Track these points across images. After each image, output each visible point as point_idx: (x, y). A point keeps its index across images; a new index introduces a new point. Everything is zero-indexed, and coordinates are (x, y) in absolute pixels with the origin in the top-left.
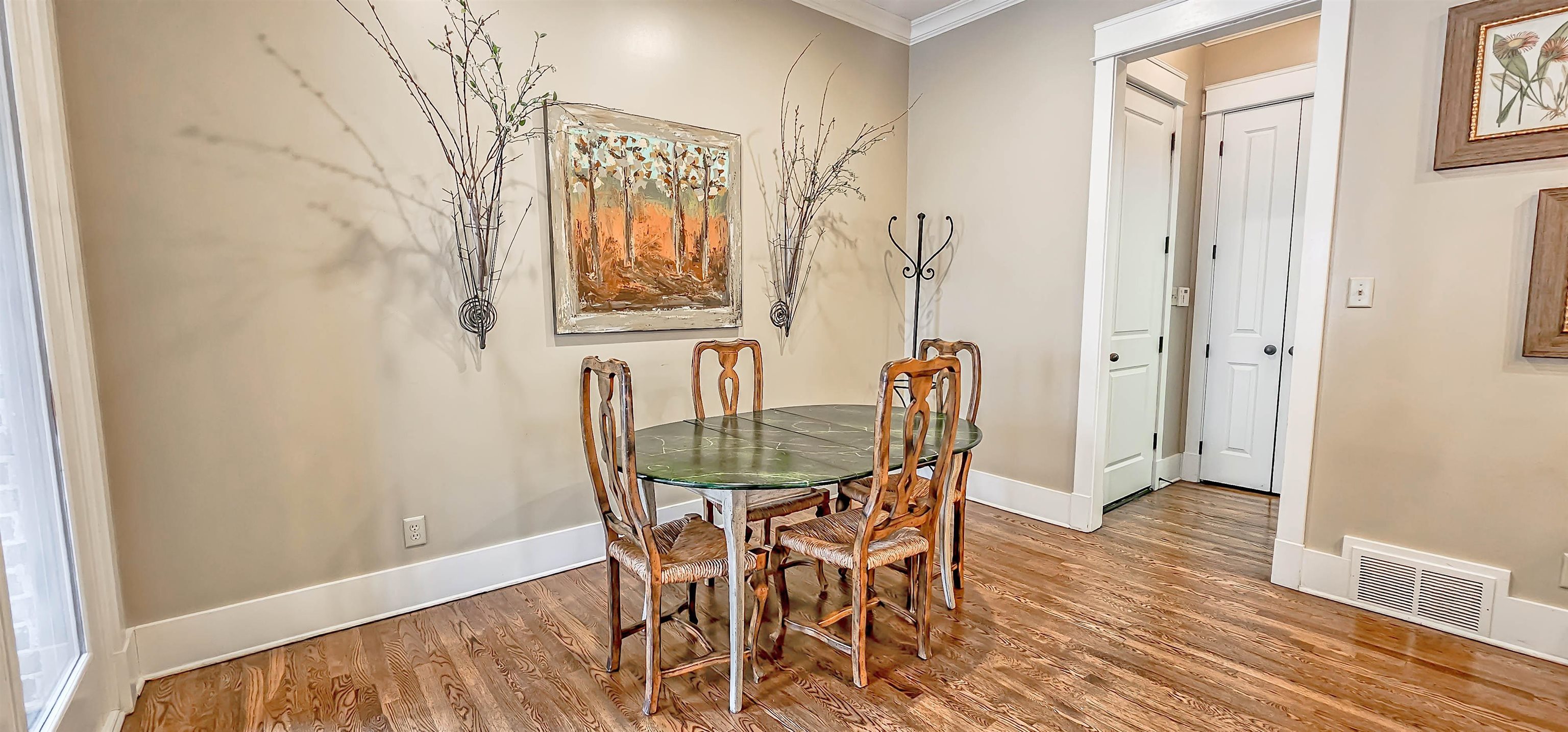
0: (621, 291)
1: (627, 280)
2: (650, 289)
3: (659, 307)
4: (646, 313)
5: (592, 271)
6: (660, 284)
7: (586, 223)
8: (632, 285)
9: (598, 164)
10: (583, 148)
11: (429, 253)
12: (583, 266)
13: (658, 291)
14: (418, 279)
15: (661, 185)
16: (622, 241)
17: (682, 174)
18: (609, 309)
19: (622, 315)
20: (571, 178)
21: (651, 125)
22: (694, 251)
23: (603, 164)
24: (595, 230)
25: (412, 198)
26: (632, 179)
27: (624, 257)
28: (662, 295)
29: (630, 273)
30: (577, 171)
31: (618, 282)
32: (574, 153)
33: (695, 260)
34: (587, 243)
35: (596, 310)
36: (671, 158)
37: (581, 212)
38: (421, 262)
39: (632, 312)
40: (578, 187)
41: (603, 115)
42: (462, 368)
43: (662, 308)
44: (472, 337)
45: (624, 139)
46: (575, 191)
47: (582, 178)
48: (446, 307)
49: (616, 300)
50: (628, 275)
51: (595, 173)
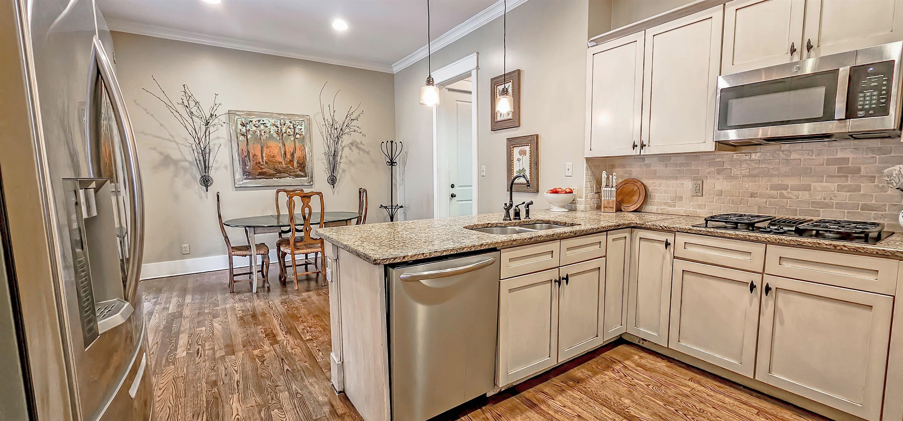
0: (260, 173)
1: (262, 169)
2: (272, 172)
3: (276, 178)
4: (270, 180)
5: (248, 166)
6: (276, 170)
7: (245, 148)
8: (264, 170)
9: (249, 130)
10: (243, 125)
11: (189, 162)
12: (244, 164)
13: (275, 172)
14: (185, 169)
15: (275, 135)
16: (260, 155)
17: (284, 131)
18: (256, 178)
19: (261, 180)
20: (239, 136)
21: (270, 115)
22: (290, 158)
23: (251, 130)
24: (249, 152)
25: (183, 145)
26: (263, 134)
27: (261, 161)
28: (277, 173)
29: (263, 166)
30: (241, 133)
31: (258, 169)
32: (240, 127)
33: (290, 161)
34: (246, 157)
35: (250, 179)
36: (279, 126)
37: (243, 146)
38: (186, 164)
39: (265, 179)
40: (241, 138)
41: (250, 114)
42: (201, 197)
43: (277, 178)
44: (204, 188)
45: (259, 121)
46: (240, 139)
47: (243, 135)
48: (195, 178)
49: (257, 175)
50: (263, 167)
51: (248, 133)
